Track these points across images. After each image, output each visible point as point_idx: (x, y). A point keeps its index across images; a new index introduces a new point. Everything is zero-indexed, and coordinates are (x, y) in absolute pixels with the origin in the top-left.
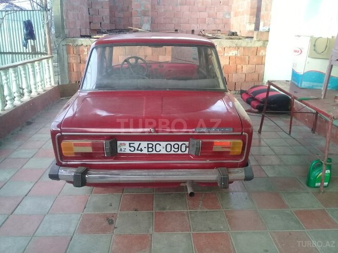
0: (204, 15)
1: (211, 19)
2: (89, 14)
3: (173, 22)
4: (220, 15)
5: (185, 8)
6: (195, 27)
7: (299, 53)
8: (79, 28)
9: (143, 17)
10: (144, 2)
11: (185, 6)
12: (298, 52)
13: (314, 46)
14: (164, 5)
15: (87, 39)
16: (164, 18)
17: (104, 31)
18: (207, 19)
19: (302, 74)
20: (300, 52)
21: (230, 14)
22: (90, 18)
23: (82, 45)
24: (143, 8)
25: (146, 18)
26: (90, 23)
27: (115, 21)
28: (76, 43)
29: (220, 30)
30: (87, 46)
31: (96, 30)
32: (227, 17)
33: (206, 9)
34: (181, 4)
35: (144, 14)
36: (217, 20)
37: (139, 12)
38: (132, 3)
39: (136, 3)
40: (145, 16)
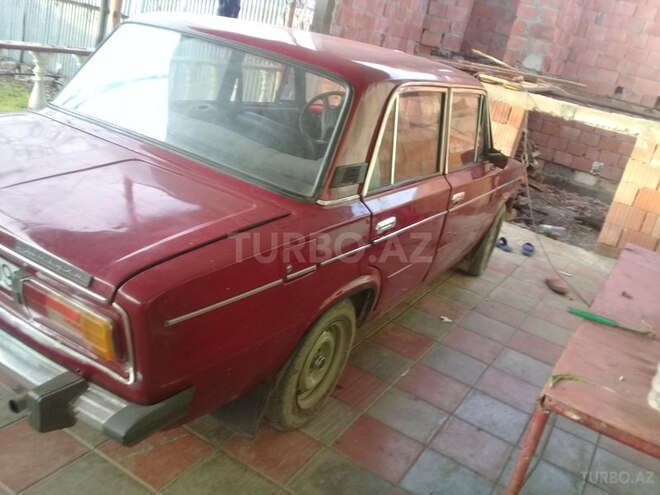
2: (428, 12)
3: (619, 68)
8: (381, 32)
9: (533, 39)
10: (546, 7)
17: (444, 53)
22: (426, 20)
24: (539, 20)
25: (539, 43)
26: (424, 30)
27: (491, 40)
31: (430, 47)
34: (654, 33)
35: (539, 33)
37: (528, 27)
38: (520, 5)
39: (528, 6)
40: (539, 36)
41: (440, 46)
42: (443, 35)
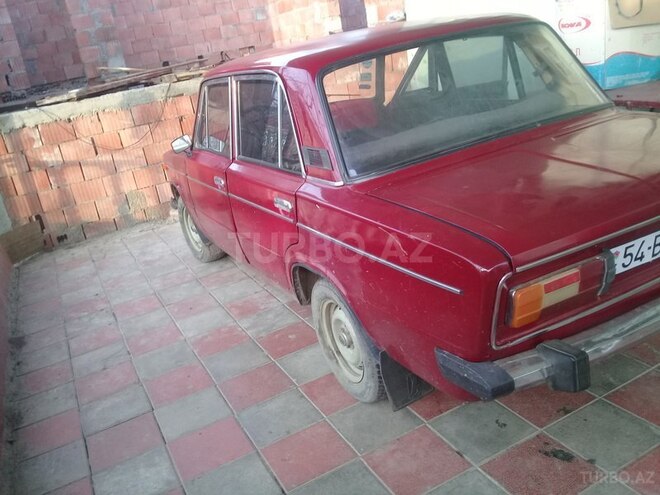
0: (214, 21)
1: (231, 26)
3: (155, 46)
4: (246, 16)
5: (172, 13)
6: (202, 48)
7: (579, 28)
9: (103, 44)
10: (97, 10)
11: (171, 9)
12: (579, 24)
13: (617, 5)
14: (125, 15)
15: (33, 111)
16: (132, 43)
17: (19, 94)
18: (221, 28)
19: (603, 62)
20: (584, 24)
21: (264, 11)
23: (24, 126)
24: (99, 25)
25: (112, 45)
28: (8, 126)
29: (252, 47)
30: (37, 126)
32: (260, 17)
33: (214, 8)
34: (162, 7)
35: (106, 36)
36: (242, 28)
37: (93, 35)
38: (72, 18)
39: (81, 16)
40: (108, 40)
41: (9, 89)
42: (7, 77)
